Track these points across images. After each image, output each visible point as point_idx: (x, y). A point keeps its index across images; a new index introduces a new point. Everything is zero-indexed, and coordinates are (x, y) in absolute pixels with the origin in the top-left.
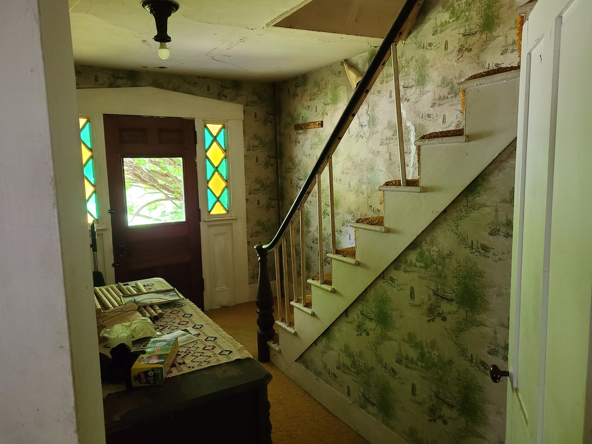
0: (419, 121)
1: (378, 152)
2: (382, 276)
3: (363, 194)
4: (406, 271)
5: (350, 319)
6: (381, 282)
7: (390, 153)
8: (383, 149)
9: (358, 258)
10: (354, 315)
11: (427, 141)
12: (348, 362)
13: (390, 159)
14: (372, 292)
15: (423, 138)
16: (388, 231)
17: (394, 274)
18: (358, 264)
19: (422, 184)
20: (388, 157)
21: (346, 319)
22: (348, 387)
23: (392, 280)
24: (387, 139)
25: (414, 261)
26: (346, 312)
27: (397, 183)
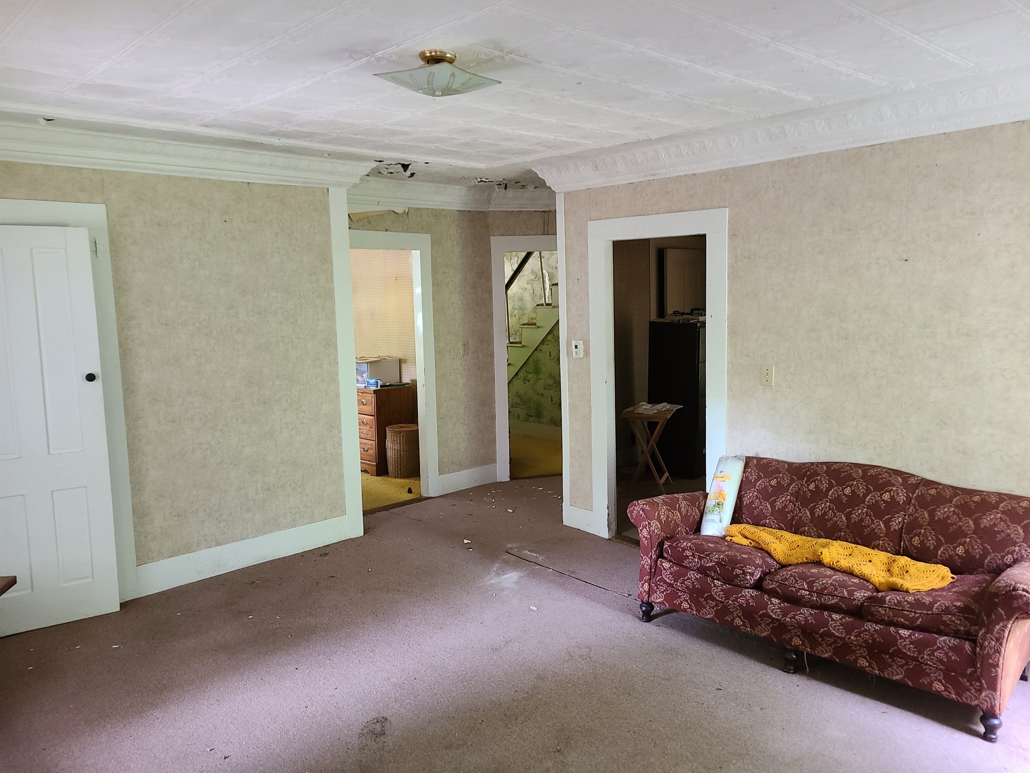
0: (550, 270)
1: (525, 289)
2: (536, 349)
3: (515, 316)
4: (547, 345)
5: (519, 377)
6: (535, 352)
7: (533, 290)
8: (529, 287)
9: (523, 344)
10: (522, 374)
11: (554, 287)
12: (518, 400)
13: (534, 293)
14: (531, 359)
15: (553, 285)
16: (539, 327)
17: (542, 347)
18: (523, 346)
19: (552, 305)
20: (532, 292)
21: (517, 378)
22: (519, 414)
23: (541, 350)
24: (531, 280)
25: (550, 339)
26: (517, 374)
27: (542, 305)
